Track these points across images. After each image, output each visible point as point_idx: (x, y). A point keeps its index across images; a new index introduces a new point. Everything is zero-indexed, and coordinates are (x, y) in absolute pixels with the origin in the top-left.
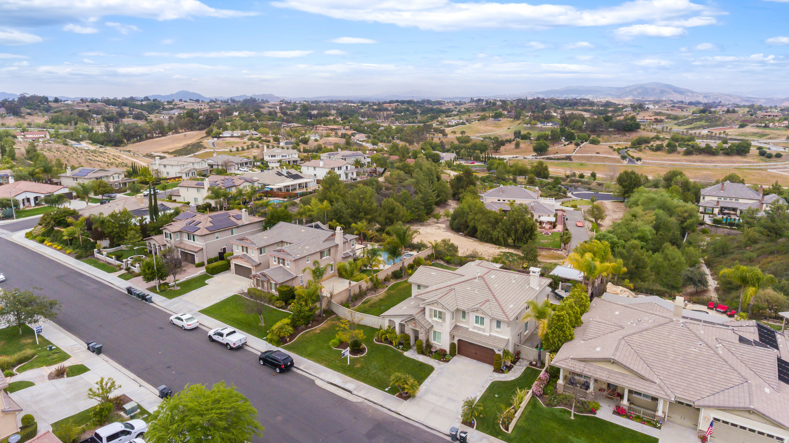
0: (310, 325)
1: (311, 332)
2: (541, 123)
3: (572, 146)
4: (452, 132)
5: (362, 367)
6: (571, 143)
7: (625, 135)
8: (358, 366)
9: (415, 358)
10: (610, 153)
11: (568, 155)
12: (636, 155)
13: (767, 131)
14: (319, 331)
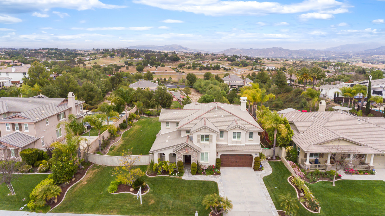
0: (74, 179)
1: (78, 186)
2: (135, 58)
3: (154, 68)
4: (89, 63)
5: (157, 203)
6: (153, 66)
7: (175, 63)
8: (152, 202)
9: (194, 179)
10: (171, 70)
11: (153, 72)
12: (182, 71)
13: (221, 62)
14: (86, 183)
